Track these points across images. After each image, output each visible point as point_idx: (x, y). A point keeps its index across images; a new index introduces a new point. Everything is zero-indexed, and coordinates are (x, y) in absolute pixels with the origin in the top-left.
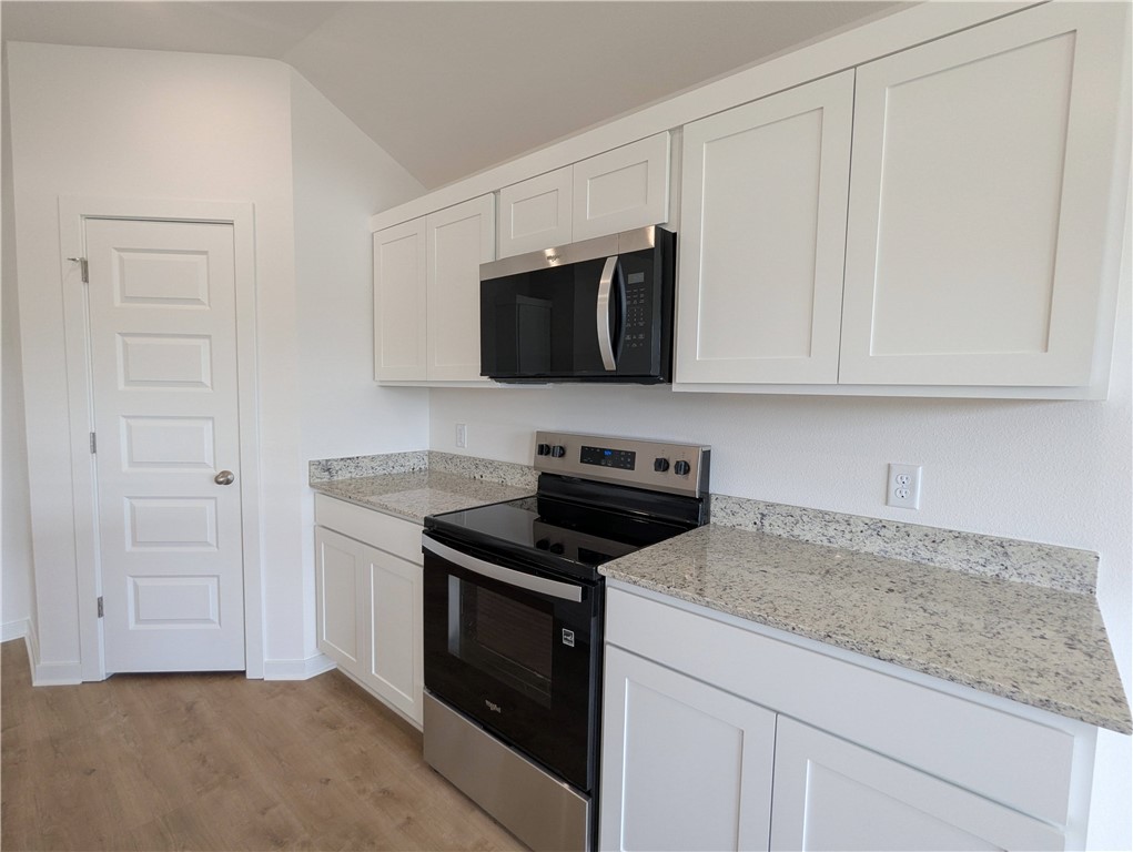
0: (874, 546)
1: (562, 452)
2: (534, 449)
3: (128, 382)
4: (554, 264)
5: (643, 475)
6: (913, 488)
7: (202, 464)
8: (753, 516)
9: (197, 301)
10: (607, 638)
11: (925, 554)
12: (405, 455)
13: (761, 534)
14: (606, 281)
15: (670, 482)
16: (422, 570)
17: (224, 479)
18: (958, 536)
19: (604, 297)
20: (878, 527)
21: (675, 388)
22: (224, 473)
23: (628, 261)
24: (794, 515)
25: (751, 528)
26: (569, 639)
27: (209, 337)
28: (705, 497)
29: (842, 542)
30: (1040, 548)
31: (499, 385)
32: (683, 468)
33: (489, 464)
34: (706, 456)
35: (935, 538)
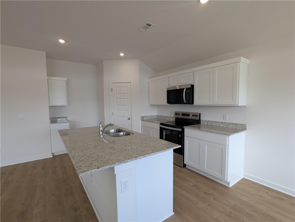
0: (222, 125)
1: (179, 114)
2: (175, 114)
3: (117, 105)
4: (178, 88)
5: (191, 117)
6: (226, 117)
7: (126, 117)
8: (207, 122)
9: (126, 94)
10: (185, 135)
11: (228, 126)
12: (153, 116)
13: (208, 125)
14: (185, 90)
15: (195, 118)
16: (159, 130)
17: (129, 119)
18: (232, 123)
19: (184, 93)
20: (222, 123)
21: (194, 105)
22: (129, 118)
23: (187, 89)
24: (212, 122)
25: (206, 124)
26: (180, 136)
27: (127, 99)
28: (200, 120)
29: (218, 125)
30: (240, 124)
31: (170, 105)
32: (197, 116)
33: (167, 117)
34: (200, 114)
35: (229, 124)
